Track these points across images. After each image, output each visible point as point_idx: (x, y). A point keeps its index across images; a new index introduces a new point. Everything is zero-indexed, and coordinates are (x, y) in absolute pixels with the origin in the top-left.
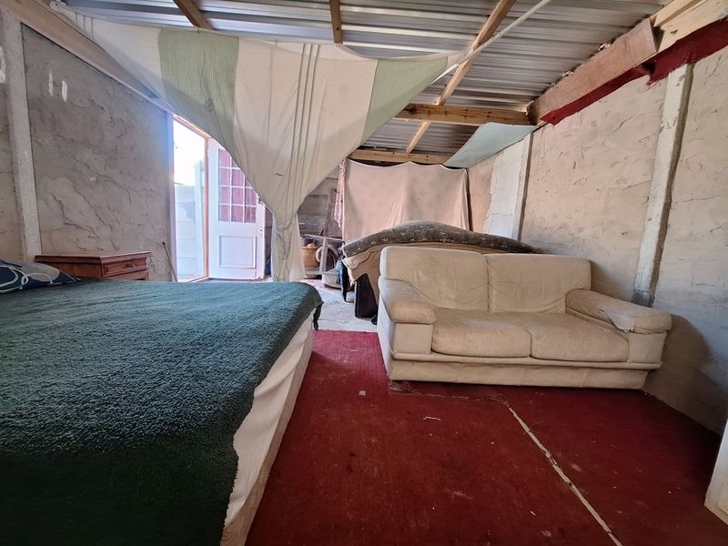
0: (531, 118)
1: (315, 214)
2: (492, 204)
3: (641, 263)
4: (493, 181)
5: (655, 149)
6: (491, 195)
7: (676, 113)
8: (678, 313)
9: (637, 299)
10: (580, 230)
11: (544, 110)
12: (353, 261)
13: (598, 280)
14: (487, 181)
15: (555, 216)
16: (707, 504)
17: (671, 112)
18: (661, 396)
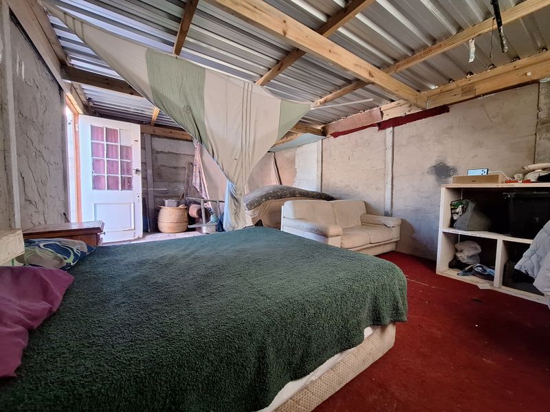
0: (324, 133)
1: (176, 182)
2: (297, 174)
3: (386, 201)
4: (297, 161)
5: (385, 156)
6: (296, 169)
7: (391, 144)
8: (404, 218)
9: (387, 214)
10: (357, 188)
11: (331, 131)
12: (253, 212)
13: (369, 209)
14: (292, 161)
15: (341, 181)
16: (437, 273)
17: (389, 144)
18: (401, 251)
